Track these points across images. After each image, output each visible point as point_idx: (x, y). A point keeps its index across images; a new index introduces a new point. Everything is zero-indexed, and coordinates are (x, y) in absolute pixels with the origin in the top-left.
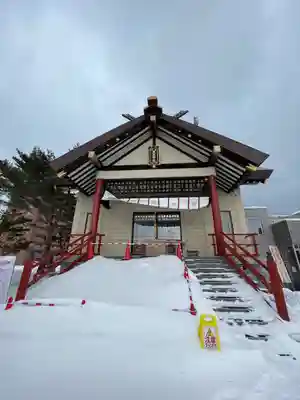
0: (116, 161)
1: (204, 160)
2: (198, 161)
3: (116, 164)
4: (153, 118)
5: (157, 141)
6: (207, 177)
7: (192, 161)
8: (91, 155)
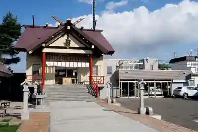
0: (51, 44)
1: (89, 47)
2: (87, 47)
4: (69, 27)
5: (69, 34)
6: (89, 54)
8: (44, 45)
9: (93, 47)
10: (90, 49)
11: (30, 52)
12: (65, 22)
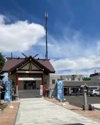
0: (21, 68)
3: (21, 69)
5: (31, 63)
7: (39, 69)
8: (17, 69)
9: (43, 70)
10: (42, 70)
11: (10, 73)
12: (28, 57)
